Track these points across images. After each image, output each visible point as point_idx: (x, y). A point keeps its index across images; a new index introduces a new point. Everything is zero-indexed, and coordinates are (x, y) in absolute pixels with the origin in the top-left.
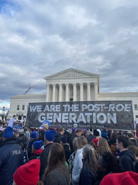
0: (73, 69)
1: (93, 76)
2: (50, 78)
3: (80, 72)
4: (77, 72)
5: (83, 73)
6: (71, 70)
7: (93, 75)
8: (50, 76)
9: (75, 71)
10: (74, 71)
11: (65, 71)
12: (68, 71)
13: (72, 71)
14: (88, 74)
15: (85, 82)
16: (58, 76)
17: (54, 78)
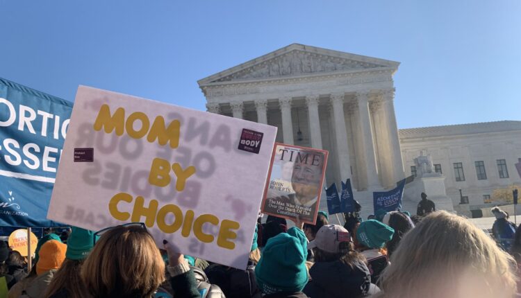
0: (304, 47)
1: (376, 69)
2: (219, 80)
3: (329, 57)
4: (318, 55)
5: (341, 59)
6: (295, 51)
7: (376, 66)
8: (220, 74)
9: (312, 54)
10: (306, 52)
11: (275, 53)
12: (284, 55)
13: (301, 52)
14: (358, 62)
15: (349, 89)
16: (250, 72)
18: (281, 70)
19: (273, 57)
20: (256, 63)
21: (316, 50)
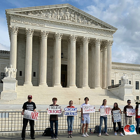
3: (85, 17)
4: (79, 14)
5: (91, 20)
9: (76, 12)
12: (61, 8)
13: (70, 9)
17: (30, 15)
18: (59, 16)
19: (55, 8)
20: (44, 9)
21: (79, 11)
